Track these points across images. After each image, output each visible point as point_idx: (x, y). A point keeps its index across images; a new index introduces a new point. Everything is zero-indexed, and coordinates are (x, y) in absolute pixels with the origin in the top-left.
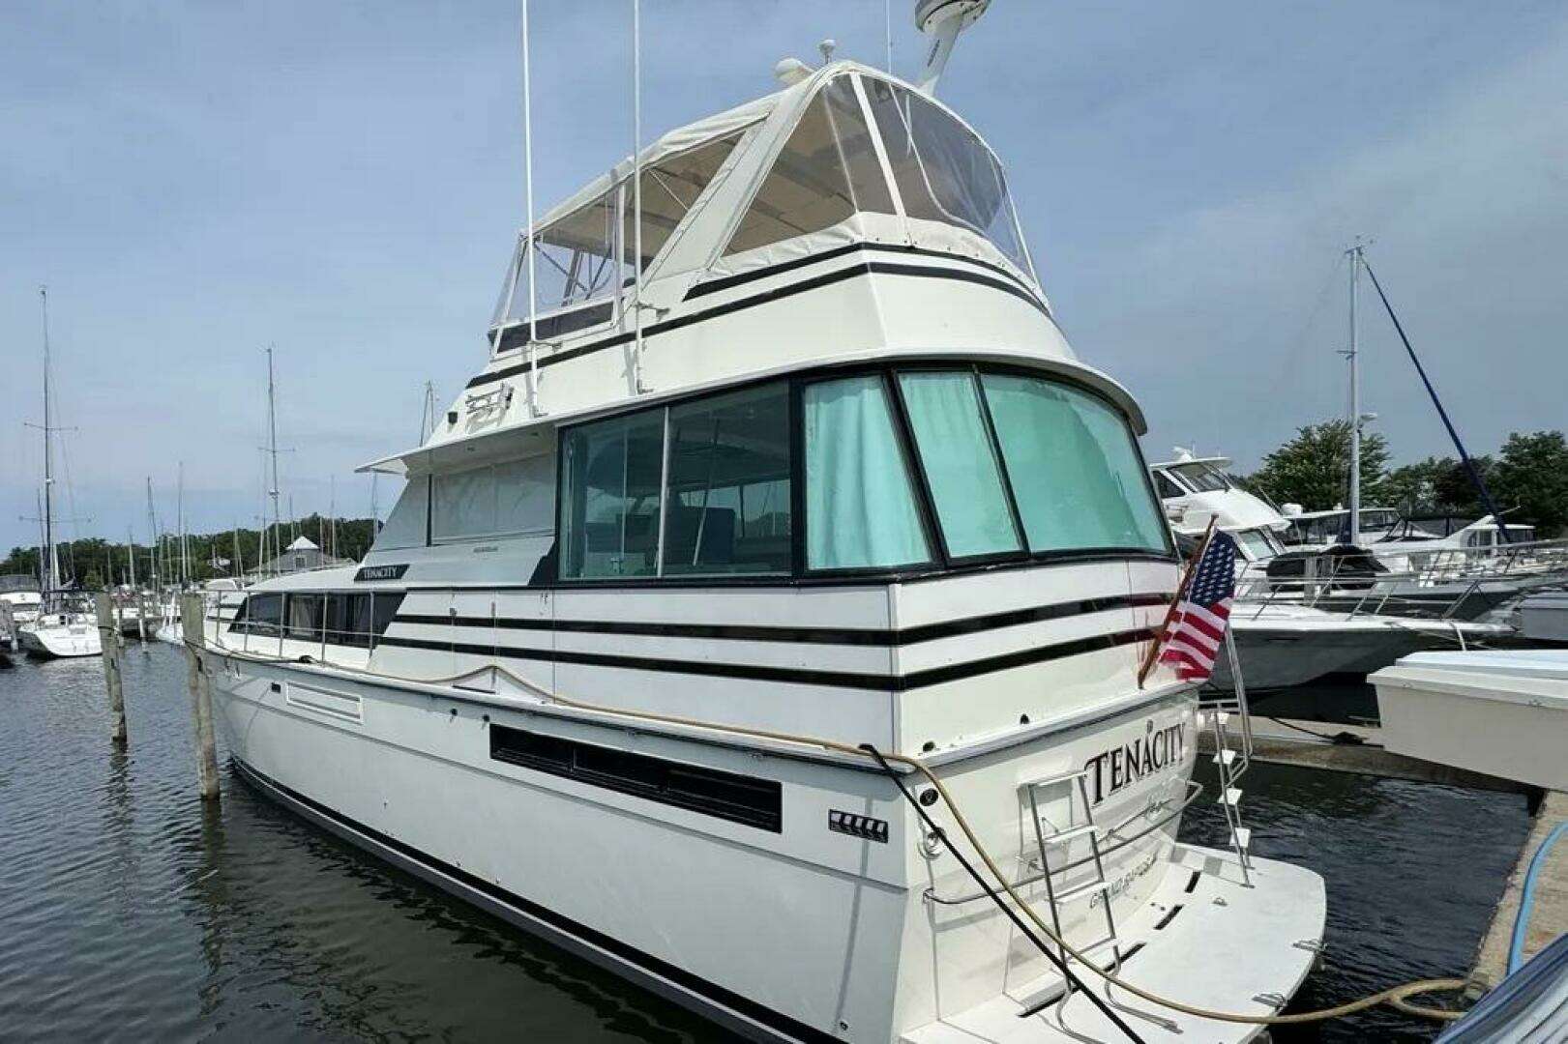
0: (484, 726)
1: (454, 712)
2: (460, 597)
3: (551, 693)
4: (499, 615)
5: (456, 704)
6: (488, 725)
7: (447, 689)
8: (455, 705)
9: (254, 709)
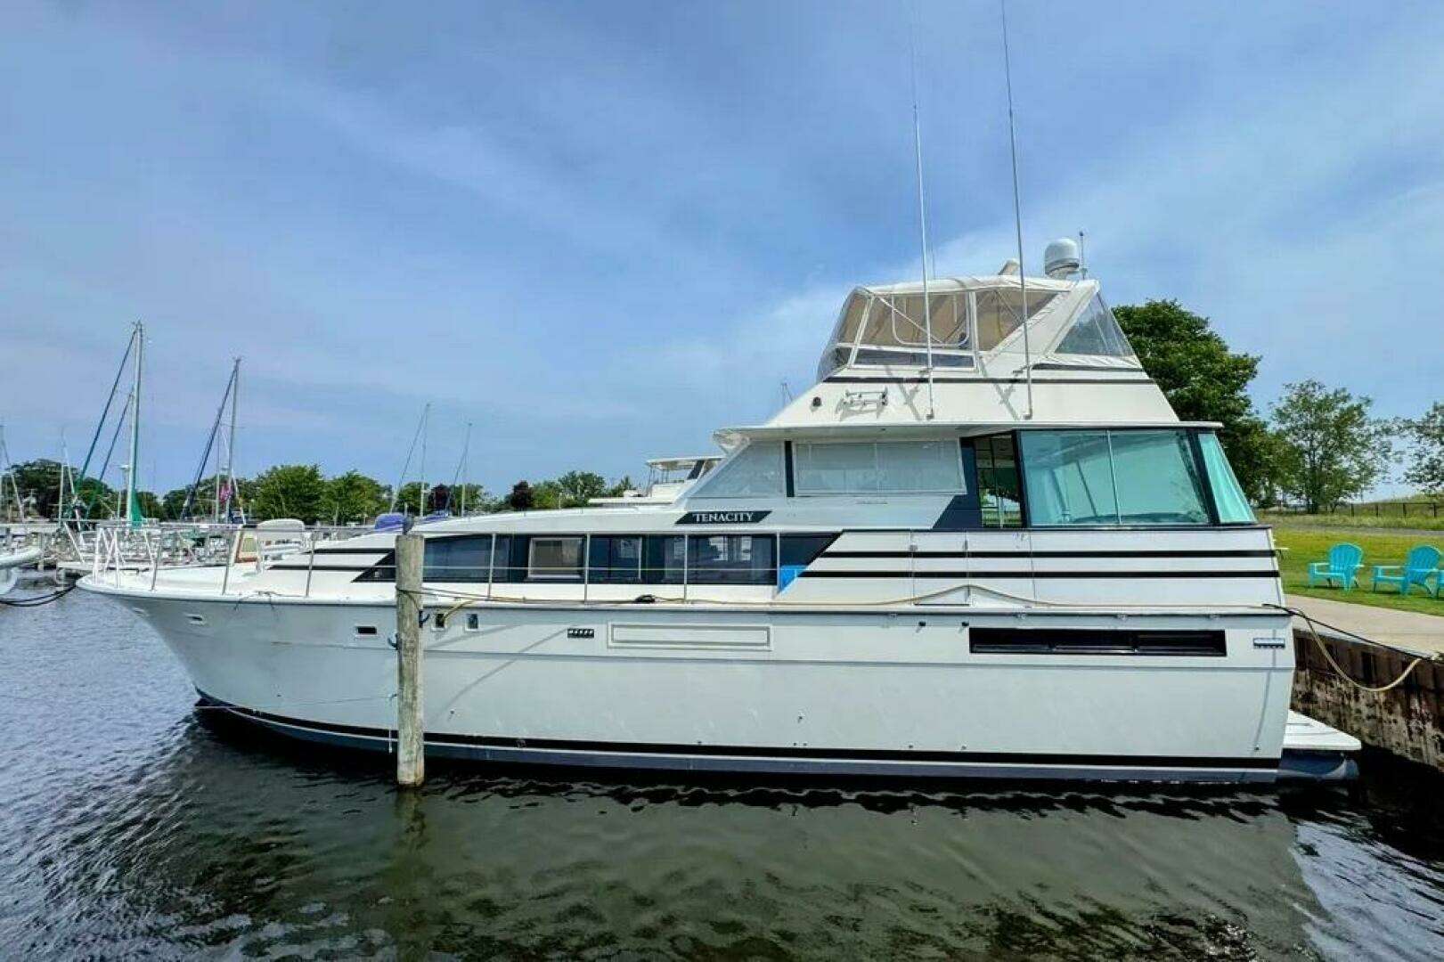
0: (961, 631)
1: (922, 624)
2: (917, 537)
3: (1032, 599)
4: (970, 549)
5: (922, 617)
6: (967, 629)
7: (911, 607)
8: (923, 619)
9: (492, 664)
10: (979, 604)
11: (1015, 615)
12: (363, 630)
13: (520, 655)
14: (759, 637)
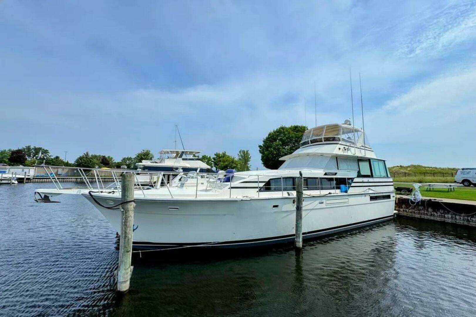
4: (369, 181)
6: (369, 196)
8: (365, 195)
9: (308, 212)
10: (371, 192)
11: (374, 193)
12: (274, 206)
13: (313, 209)
14: (347, 200)
